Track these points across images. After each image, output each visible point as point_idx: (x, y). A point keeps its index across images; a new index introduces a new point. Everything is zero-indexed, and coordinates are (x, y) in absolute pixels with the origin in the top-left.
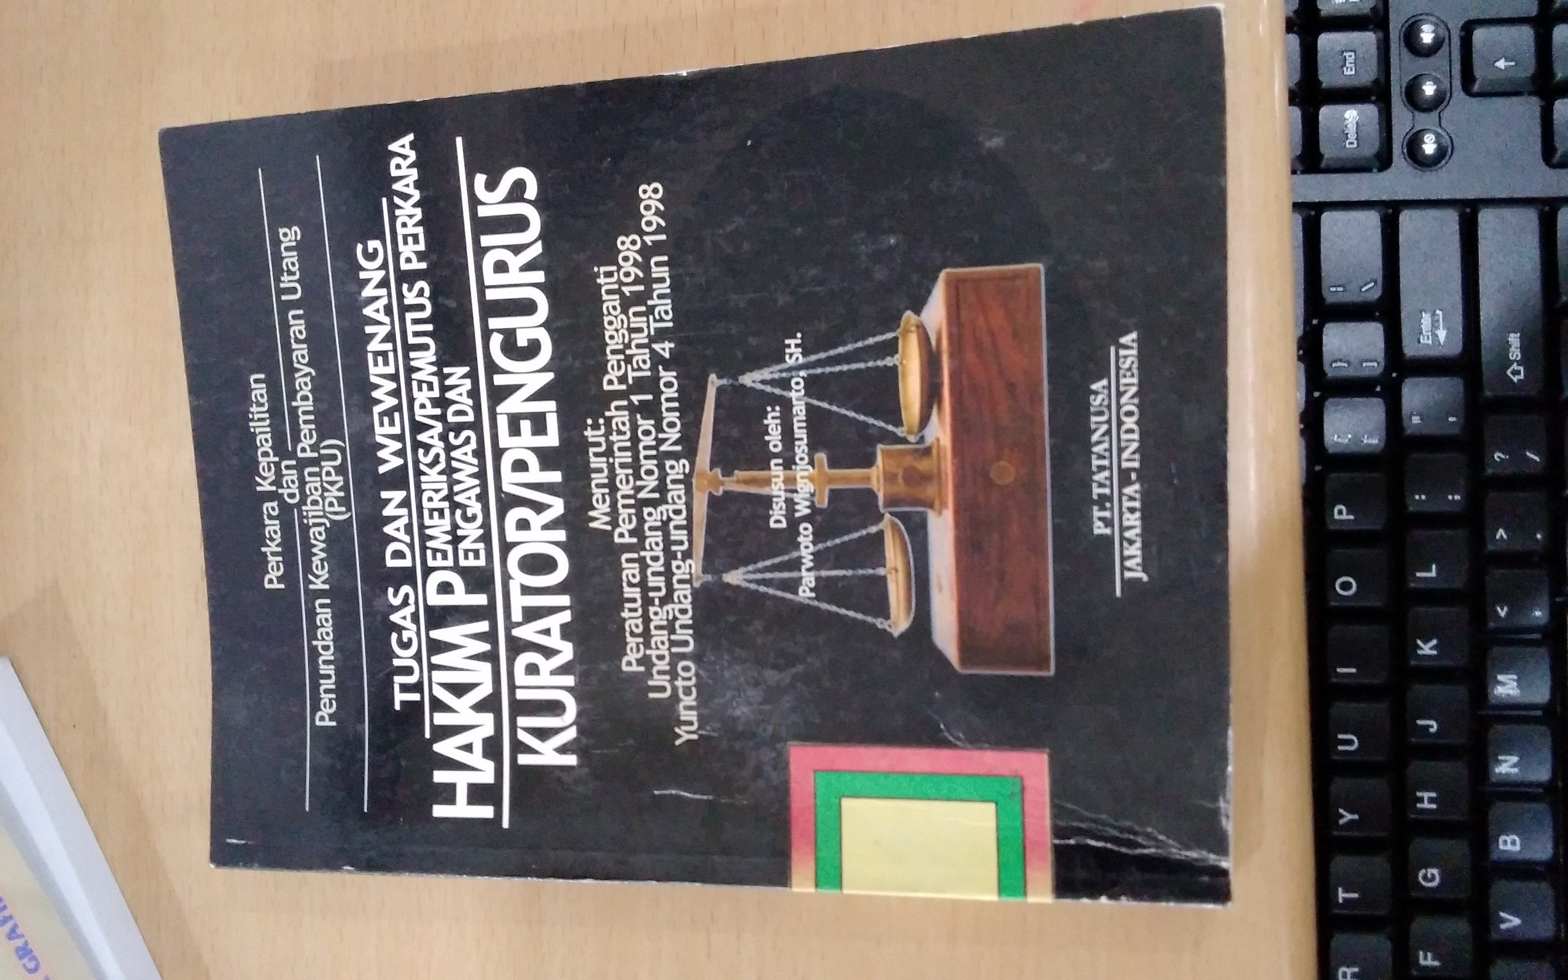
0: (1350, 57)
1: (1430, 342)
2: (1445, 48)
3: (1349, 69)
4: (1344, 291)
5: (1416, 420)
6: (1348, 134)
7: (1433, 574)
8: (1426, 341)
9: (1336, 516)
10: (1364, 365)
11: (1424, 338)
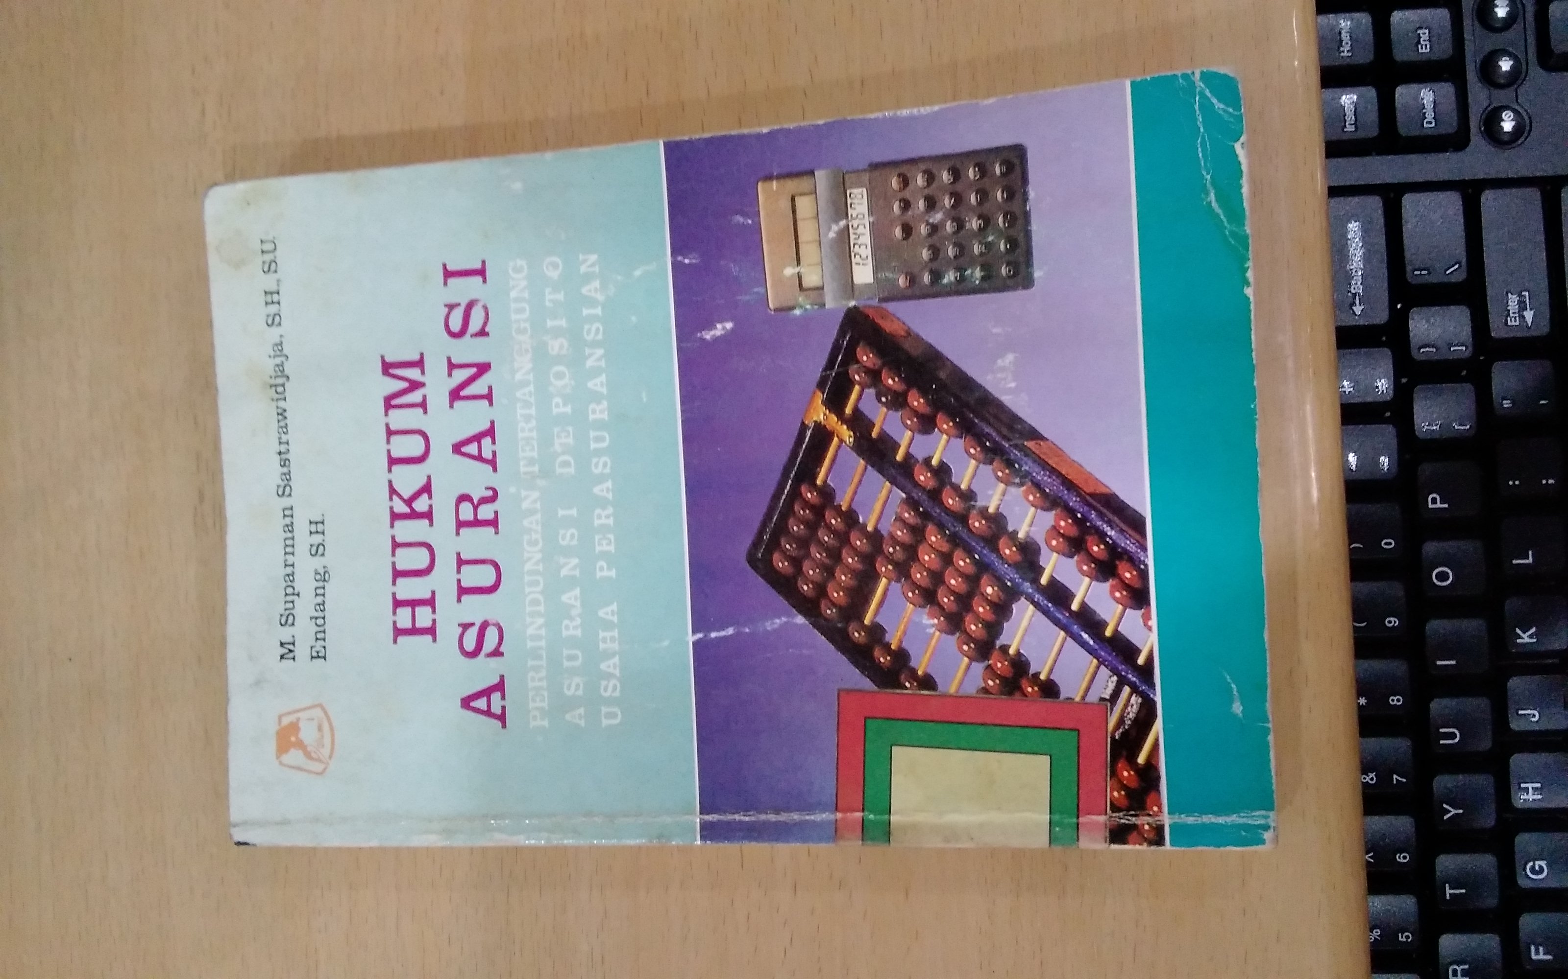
0: (1424, 34)
1: (1517, 323)
2: (1520, 20)
3: (1424, 47)
4: (1429, 273)
5: (1507, 404)
6: (1425, 113)
7: (1530, 560)
8: (1513, 323)
9: (1430, 506)
10: (1452, 349)
11: (1511, 320)
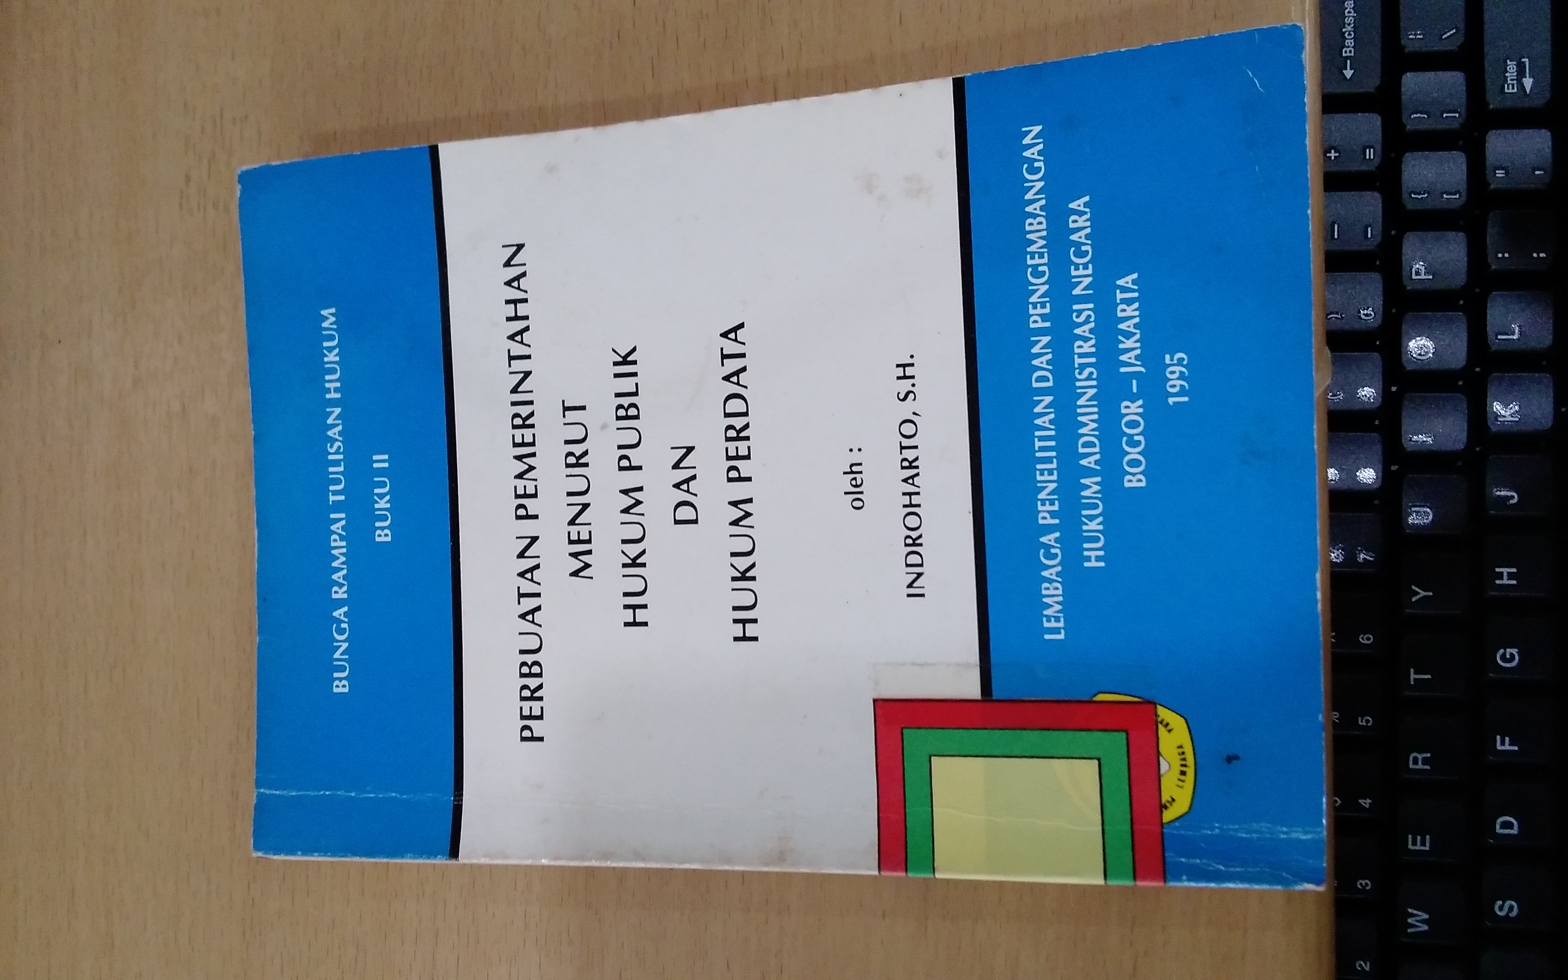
1: (1515, 90)
4: (1424, 39)
5: (1500, 173)
7: (1516, 336)
8: (1511, 91)
9: (1414, 277)
10: (1445, 115)
11: (1508, 85)
